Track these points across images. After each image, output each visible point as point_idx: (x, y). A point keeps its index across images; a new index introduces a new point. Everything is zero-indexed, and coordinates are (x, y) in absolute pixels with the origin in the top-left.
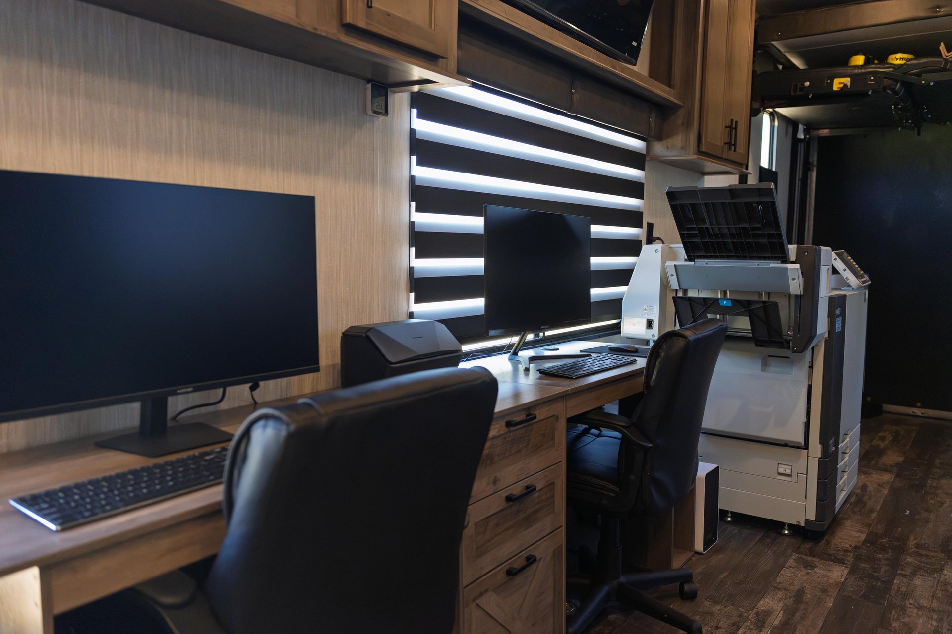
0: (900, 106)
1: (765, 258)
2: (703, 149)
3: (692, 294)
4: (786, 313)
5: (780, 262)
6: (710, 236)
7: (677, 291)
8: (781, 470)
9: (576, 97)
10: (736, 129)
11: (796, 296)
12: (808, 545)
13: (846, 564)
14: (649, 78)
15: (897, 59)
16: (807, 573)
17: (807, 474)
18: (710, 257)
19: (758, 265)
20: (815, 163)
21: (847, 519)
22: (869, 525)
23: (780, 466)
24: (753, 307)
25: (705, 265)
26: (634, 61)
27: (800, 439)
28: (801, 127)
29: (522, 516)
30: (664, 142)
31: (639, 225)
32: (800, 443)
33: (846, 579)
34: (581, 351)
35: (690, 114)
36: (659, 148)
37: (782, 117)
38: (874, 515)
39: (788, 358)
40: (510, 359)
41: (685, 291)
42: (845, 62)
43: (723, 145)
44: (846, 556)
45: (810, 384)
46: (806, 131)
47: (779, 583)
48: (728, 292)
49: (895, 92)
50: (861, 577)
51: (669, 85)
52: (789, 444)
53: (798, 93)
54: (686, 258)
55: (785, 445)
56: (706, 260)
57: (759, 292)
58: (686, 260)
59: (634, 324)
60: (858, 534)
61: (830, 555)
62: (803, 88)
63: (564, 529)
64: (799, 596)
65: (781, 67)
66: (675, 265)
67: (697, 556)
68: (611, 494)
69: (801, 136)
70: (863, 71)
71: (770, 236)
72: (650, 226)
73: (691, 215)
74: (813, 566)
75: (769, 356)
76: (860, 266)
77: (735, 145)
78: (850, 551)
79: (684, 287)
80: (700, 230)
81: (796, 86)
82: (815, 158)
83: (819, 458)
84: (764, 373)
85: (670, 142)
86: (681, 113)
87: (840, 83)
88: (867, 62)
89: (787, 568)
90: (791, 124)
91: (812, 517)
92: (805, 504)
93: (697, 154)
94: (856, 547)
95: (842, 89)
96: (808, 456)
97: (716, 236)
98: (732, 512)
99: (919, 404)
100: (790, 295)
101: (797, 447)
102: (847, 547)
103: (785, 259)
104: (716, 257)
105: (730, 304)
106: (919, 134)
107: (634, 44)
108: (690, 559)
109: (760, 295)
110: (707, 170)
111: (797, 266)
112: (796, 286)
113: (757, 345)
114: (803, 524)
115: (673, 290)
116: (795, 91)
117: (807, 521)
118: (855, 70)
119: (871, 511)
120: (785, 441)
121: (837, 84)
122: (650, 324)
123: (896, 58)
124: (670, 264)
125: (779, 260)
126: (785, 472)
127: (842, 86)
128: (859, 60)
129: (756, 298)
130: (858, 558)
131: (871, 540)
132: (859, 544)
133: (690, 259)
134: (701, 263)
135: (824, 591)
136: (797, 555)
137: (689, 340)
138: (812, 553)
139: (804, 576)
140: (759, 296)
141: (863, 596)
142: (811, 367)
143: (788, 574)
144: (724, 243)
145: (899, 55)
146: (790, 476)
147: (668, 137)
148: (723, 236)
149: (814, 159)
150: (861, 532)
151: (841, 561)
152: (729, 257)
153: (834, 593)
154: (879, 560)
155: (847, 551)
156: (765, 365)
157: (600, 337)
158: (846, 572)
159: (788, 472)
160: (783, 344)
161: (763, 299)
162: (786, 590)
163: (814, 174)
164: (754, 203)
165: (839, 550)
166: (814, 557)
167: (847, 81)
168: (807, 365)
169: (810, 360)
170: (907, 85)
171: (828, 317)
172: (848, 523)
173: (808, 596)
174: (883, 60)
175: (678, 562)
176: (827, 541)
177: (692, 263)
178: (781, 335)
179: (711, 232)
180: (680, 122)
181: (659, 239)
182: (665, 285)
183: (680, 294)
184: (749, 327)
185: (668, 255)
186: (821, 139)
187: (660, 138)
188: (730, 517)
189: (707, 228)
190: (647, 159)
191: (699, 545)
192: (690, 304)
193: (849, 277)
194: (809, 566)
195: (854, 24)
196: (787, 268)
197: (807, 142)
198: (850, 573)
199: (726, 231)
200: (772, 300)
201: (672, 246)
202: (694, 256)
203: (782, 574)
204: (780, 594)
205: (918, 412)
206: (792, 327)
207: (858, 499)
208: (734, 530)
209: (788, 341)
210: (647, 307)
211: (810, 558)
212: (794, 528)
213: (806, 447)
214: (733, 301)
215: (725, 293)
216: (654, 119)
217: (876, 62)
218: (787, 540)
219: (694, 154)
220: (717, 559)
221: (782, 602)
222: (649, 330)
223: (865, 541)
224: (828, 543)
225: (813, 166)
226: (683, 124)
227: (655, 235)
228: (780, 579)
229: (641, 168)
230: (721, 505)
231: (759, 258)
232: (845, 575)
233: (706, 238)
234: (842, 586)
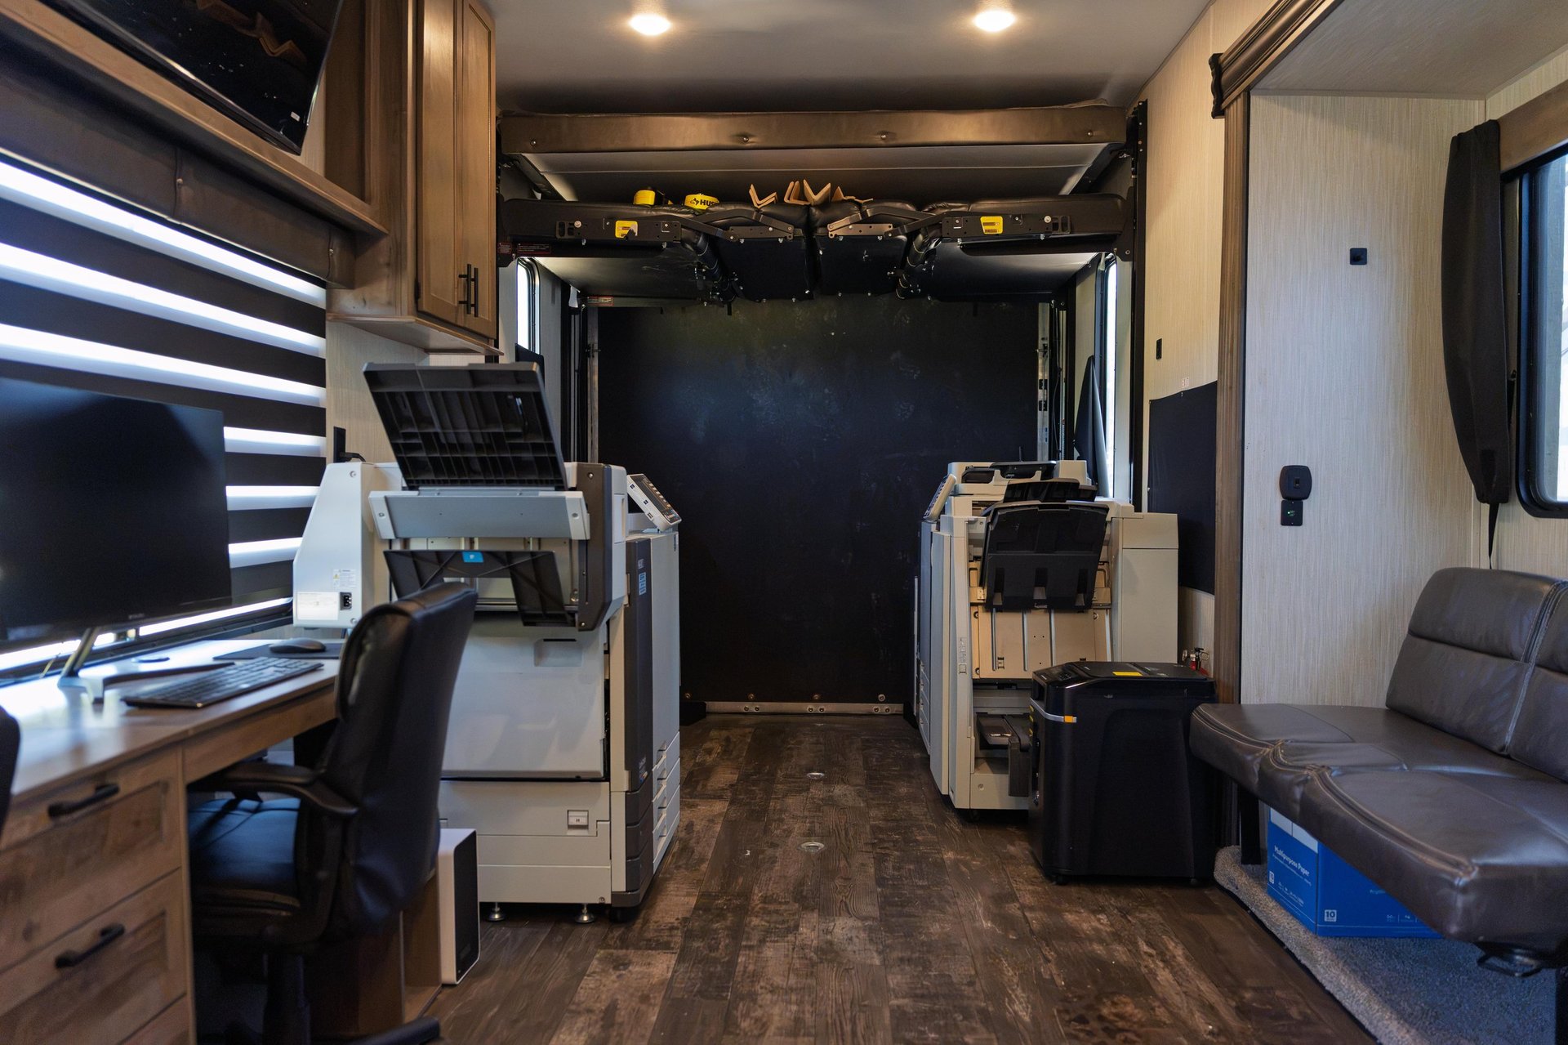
0: (704, 270)
1: (530, 483)
2: (425, 308)
3: (417, 545)
4: (567, 569)
5: (553, 488)
6: (442, 448)
7: (390, 541)
8: (573, 821)
9: (186, 192)
10: (475, 280)
11: (580, 542)
12: (618, 932)
13: (673, 948)
14: (325, 179)
15: (697, 202)
16: (619, 976)
17: (610, 820)
18: (445, 483)
19: (521, 494)
20: (596, 347)
21: (667, 880)
22: (699, 882)
23: (570, 814)
24: (517, 562)
25: (436, 496)
26: (295, 146)
27: (598, 767)
28: (573, 291)
30: (357, 291)
31: (320, 431)
32: (599, 773)
33: (674, 972)
34: (216, 659)
35: (398, 249)
36: (348, 302)
37: (547, 274)
38: (704, 867)
39: (574, 640)
40: (61, 686)
41: (406, 542)
42: (629, 199)
43: (456, 305)
44: (671, 936)
45: (607, 678)
46: (582, 297)
47: (578, 1004)
48: (476, 540)
49: (698, 250)
50: (694, 963)
51: (362, 195)
52: (583, 777)
53: (566, 236)
54: (405, 485)
55: (577, 779)
56: (438, 488)
57: (524, 539)
58: (404, 489)
59: (318, 603)
60: (687, 899)
61: (649, 940)
62: (572, 229)
63: (189, 1002)
64: (611, 1011)
65: (539, 196)
66: (387, 499)
67: (448, 991)
68: (284, 913)
69: (574, 303)
70: (654, 213)
71: (536, 447)
72: (340, 434)
73: (408, 412)
74: (626, 965)
75: (546, 640)
76: (666, 498)
77: (475, 305)
78: (677, 928)
79: (402, 535)
80: (425, 436)
81: (562, 225)
82: (596, 340)
83: (627, 792)
84: (539, 668)
85: (366, 291)
86: (384, 244)
87: (624, 228)
88: (659, 201)
89: (588, 976)
90: (561, 284)
91: (621, 886)
92: (609, 867)
93: (413, 315)
94: (685, 920)
95: (627, 237)
96: (610, 792)
97: (452, 447)
98: (501, 905)
99: (752, 696)
100: (571, 541)
101: (595, 780)
102: (671, 923)
103: (561, 485)
104: (453, 483)
105: (480, 560)
106: (730, 313)
107: (295, 116)
108: (435, 999)
109: (526, 542)
110: (433, 344)
111: (579, 494)
112: (579, 526)
113: (526, 624)
114: (608, 901)
115: (383, 541)
116: (562, 234)
117: (614, 895)
118: (643, 210)
119: (702, 860)
120: (576, 772)
121: (622, 228)
122: (345, 601)
123: (695, 200)
124: (377, 495)
125: (551, 486)
126: (578, 823)
127: (626, 232)
128: (647, 197)
129: (521, 548)
130: (689, 935)
131: (704, 906)
132: (688, 915)
133: (411, 485)
134: (429, 493)
135: (645, 998)
136: (602, 952)
137: (414, 621)
138: (624, 943)
139: (614, 982)
140: (525, 544)
141: (699, 992)
142: (607, 652)
143: (591, 986)
144: (466, 459)
145: (700, 197)
146: (585, 827)
147: (364, 283)
148: (463, 447)
149: (594, 340)
150: (689, 894)
151: (666, 946)
152: (474, 483)
153: (658, 999)
154: (716, 931)
155: (672, 928)
156: (539, 655)
157: (253, 631)
158: (674, 962)
159: (583, 822)
160: (563, 618)
161: (532, 547)
162: (590, 1011)
163: (596, 363)
164: (510, 393)
165: (663, 930)
166: (627, 949)
167: (633, 225)
168: (601, 649)
169: (606, 641)
170: (711, 239)
171: (627, 573)
172: (671, 886)
173: (622, 1015)
174: (679, 201)
175: (413, 1011)
176: (644, 918)
177: (414, 493)
178: (561, 605)
179: (443, 441)
180: (382, 260)
181: (357, 456)
182: (369, 533)
183: (397, 547)
184: (512, 596)
185: (375, 480)
186: (603, 311)
187: (350, 284)
188: (498, 912)
189: (436, 434)
190: (329, 317)
191: (448, 971)
192: (415, 563)
193: (652, 513)
194: (620, 964)
195: (638, 145)
196: (563, 499)
197: (584, 314)
198: (678, 961)
199: (467, 440)
200: (545, 548)
201: (379, 465)
202: (418, 481)
203: (582, 988)
204: (581, 1022)
205: (752, 707)
206: (576, 590)
207: (682, 847)
208: (507, 932)
209: (572, 614)
210: (340, 571)
211: (622, 952)
212: (597, 910)
213: (607, 777)
214: (487, 554)
215: (472, 541)
216: (338, 250)
217: (670, 203)
218: (587, 930)
219: (409, 314)
220: (483, 987)
221: (584, 1033)
222: (346, 612)
223: (697, 908)
224: (646, 921)
225: (593, 351)
226: (388, 265)
227: (349, 449)
228: (581, 995)
229: (320, 332)
230: (483, 897)
231: (522, 483)
232: (672, 966)
233: (435, 451)
234: (668, 985)
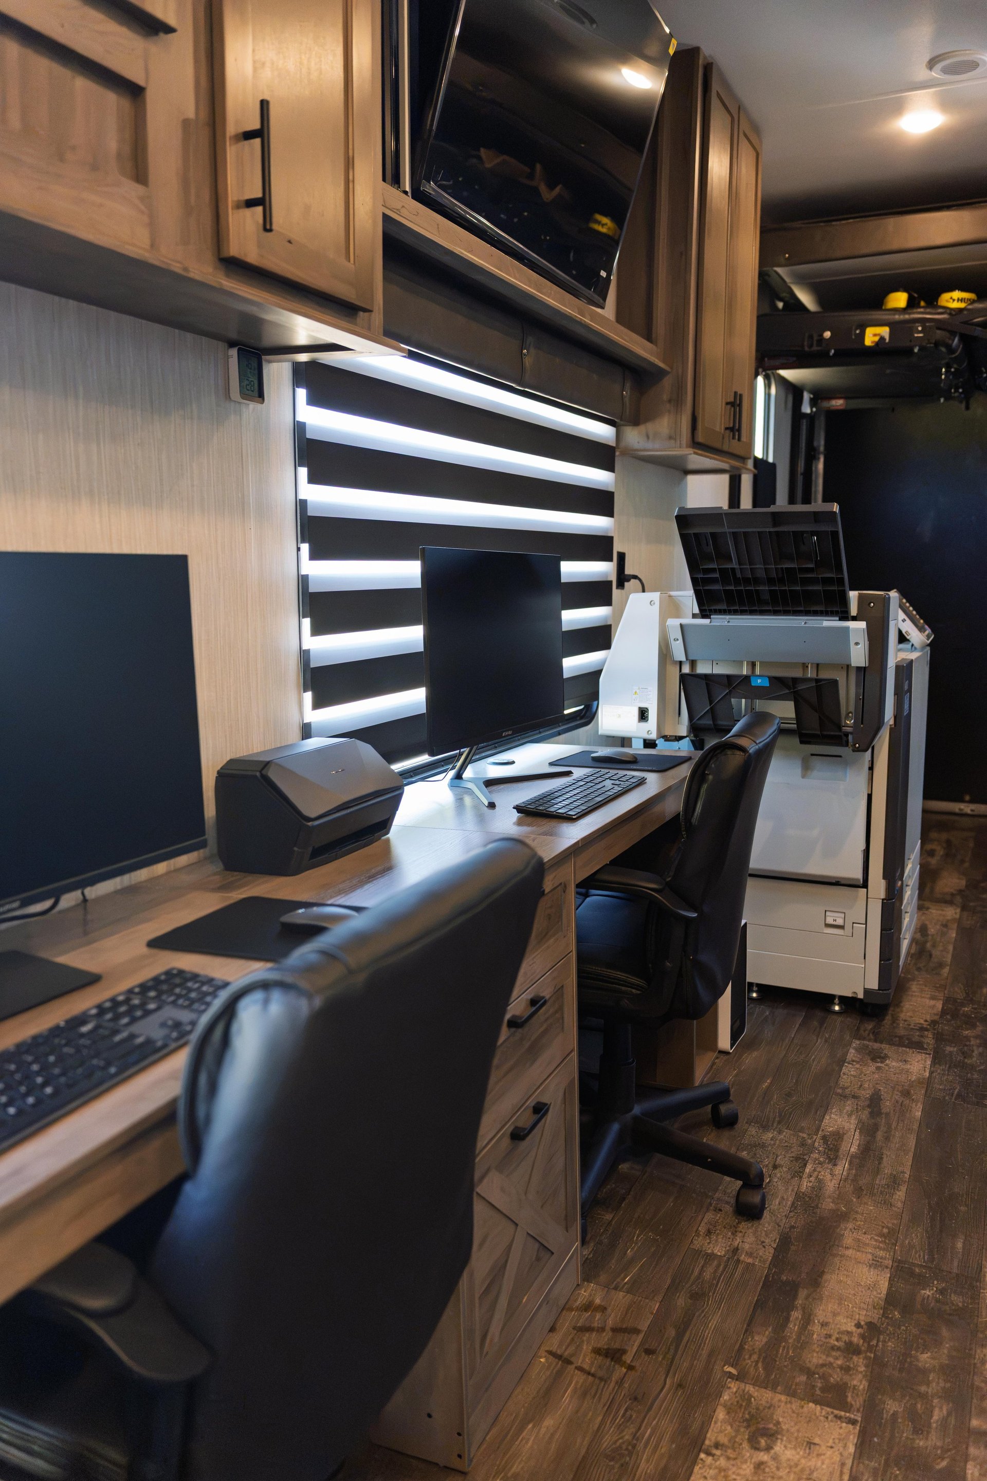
0: (953, 370)
1: (816, 613)
2: (700, 438)
3: (703, 669)
4: (848, 694)
5: (838, 618)
6: (737, 581)
7: (681, 663)
8: (830, 921)
9: (528, 361)
10: (740, 405)
11: (858, 668)
12: (870, 1026)
13: (926, 1049)
14: (616, 323)
15: (954, 300)
16: (878, 1068)
17: (866, 924)
18: (735, 612)
19: (805, 623)
20: (822, 449)
21: (913, 979)
22: (944, 987)
23: (828, 913)
24: (801, 687)
25: (726, 623)
26: (601, 301)
27: (858, 875)
28: (806, 396)
29: (527, 1044)
30: (642, 428)
31: (609, 558)
32: (858, 880)
33: (931, 1073)
34: (551, 764)
35: (679, 387)
36: (634, 437)
37: (783, 381)
38: (946, 971)
39: (840, 756)
40: (452, 786)
41: (693, 664)
42: (878, 302)
43: (723, 430)
44: (922, 1036)
45: (870, 793)
46: (813, 403)
47: (844, 1088)
48: (758, 664)
49: (951, 350)
50: (950, 1067)
51: (649, 337)
52: (843, 882)
53: (815, 348)
54: (696, 610)
55: (836, 883)
56: (728, 617)
57: (804, 664)
58: (694, 616)
59: (619, 716)
60: (932, 1002)
61: (901, 1037)
62: (821, 339)
63: (575, 1055)
64: (875, 1102)
65: (780, 305)
66: (681, 625)
67: (724, 1058)
68: (634, 991)
69: (806, 409)
70: (907, 317)
71: (826, 581)
72: (622, 557)
73: (711, 548)
74: (883, 1058)
75: (812, 755)
76: (918, 613)
77: (739, 430)
78: (927, 1030)
79: (691, 658)
80: (723, 572)
81: (811, 337)
82: (822, 442)
83: (883, 900)
84: (804, 780)
85: (650, 427)
86: (667, 383)
87: (875, 335)
88: (912, 304)
89: (849, 1063)
90: (794, 391)
91: (874, 984)
92: (863, 966)
93: (690, 447)
94: (934, 1023)
95: (877, 344)
96: (867, 898)
97: (747, 581)
98: (758, 985)
99: (967, 798)
100: (848, 667)
101: (851, 885)
102: (920, 1024)
103: (845, 615)
104: (743, 612)
105: (766, 683)
106: (967, 408)
107: (603, 274)
108: (714, 1064)
109: (805, 666)
110: (691, 466)
111: (862, 625)
112: (859, 655)
113: (802, 742)
114: (861, 996)
115: (675, 662)
116: (811, 346)
117: (867, 992)
118: (894, 315)
119: (941, 965)
120: (834, 878)
121: (871, 336)
122: (643, 715)
123: (951, 298)
124: (673, 623)
125: (837, 616)
126: (835, 923)
127: (877, 339)
128: (899, 299)
129: (798, 674)
130: (940, 1038)
131: (951, 1010)
132: (936, 1018)
133: (704, 613)
134: (719, 621)
135: (906, 1094)
136: (858, 1042)
137: (750, 755)
138: (877, 1037)
139: (874, 1073)
140: (804, 670)
141: (959, 1095)
142: (871, 768)
143: (852, 1073)
144: (757, 591)
145: (957, 294)
146: (841, 927)
147: (648, 418)
148: (756, 581)
149: (820, 442)
150: (933, 998)
151: (918, 1046)
152: (762, 612)
153: (919, 1094)
154: (967, 1038)
155: (922, 1029)
156: (806, 768)
157: (559, 734)
158: (929, 1062)
159: (840, 922)
160: (840, 739)
161: (810, 674)
162: (854, 1097)
163: (821, 466)
164: (807, 532)
165: (912, 1029)
166: (881, 1043)
167: (885, 331)
168: (867, 765)
169: (870, 759)
170: (964, 338)
171: (895, 695)
172: (914, 987)
173: (887, 1105)
174: (932, 300)
175: (700, 1074)
176: (892, 1015)
177: (706, 621)
178: (839, 727)
179: (739, 575)
180: (665, 397)
181: (635, 577)
182: (665, 654)
183: (686, 669)
184: (793, 715)
185: (670, 608)
186: (832, 415)
187: (636, 421)
188: (756, 992)
189: (733, 569)
190: (617, 453)
191: (724, 1041)
192: (707, 685)
193: (910, 631)
194: (876, 1057)
195: (895, 246)
196: (847, 628)
197: (811, 418)
198: (934, 1063)
199: (761, 574)
200: (825, 675)
201: (673, 593)
202: (710, 611)
203: (844, 1074)
204: (849, 1106)
205: (967, 808)
206: (851, 712)
207: (921, 951)
208: (765, 1011)
209: (847, 735)
210: (639, 689)
211: (877, 1046)
212: (849, 1003)
213: (865, 885)
214: (777, 681)
215: (753, 665)
216: (629, 392)
217: (922, 303)
218: (840, 1019)
219: (687, 447)
220: (751, 1059)
221: (854, 1117)
222: (643, 724)
223: (944, 1012)
224: (895, 1019)
225: (819, 453)
226: (670, 401)
227: (628, 571)
228: (845, 1080)
229: (610, 468)
230: (749, 979)
231: (807, 613)
232: (928, 1067)
233: (730, 584)
234: (928, 1083)
